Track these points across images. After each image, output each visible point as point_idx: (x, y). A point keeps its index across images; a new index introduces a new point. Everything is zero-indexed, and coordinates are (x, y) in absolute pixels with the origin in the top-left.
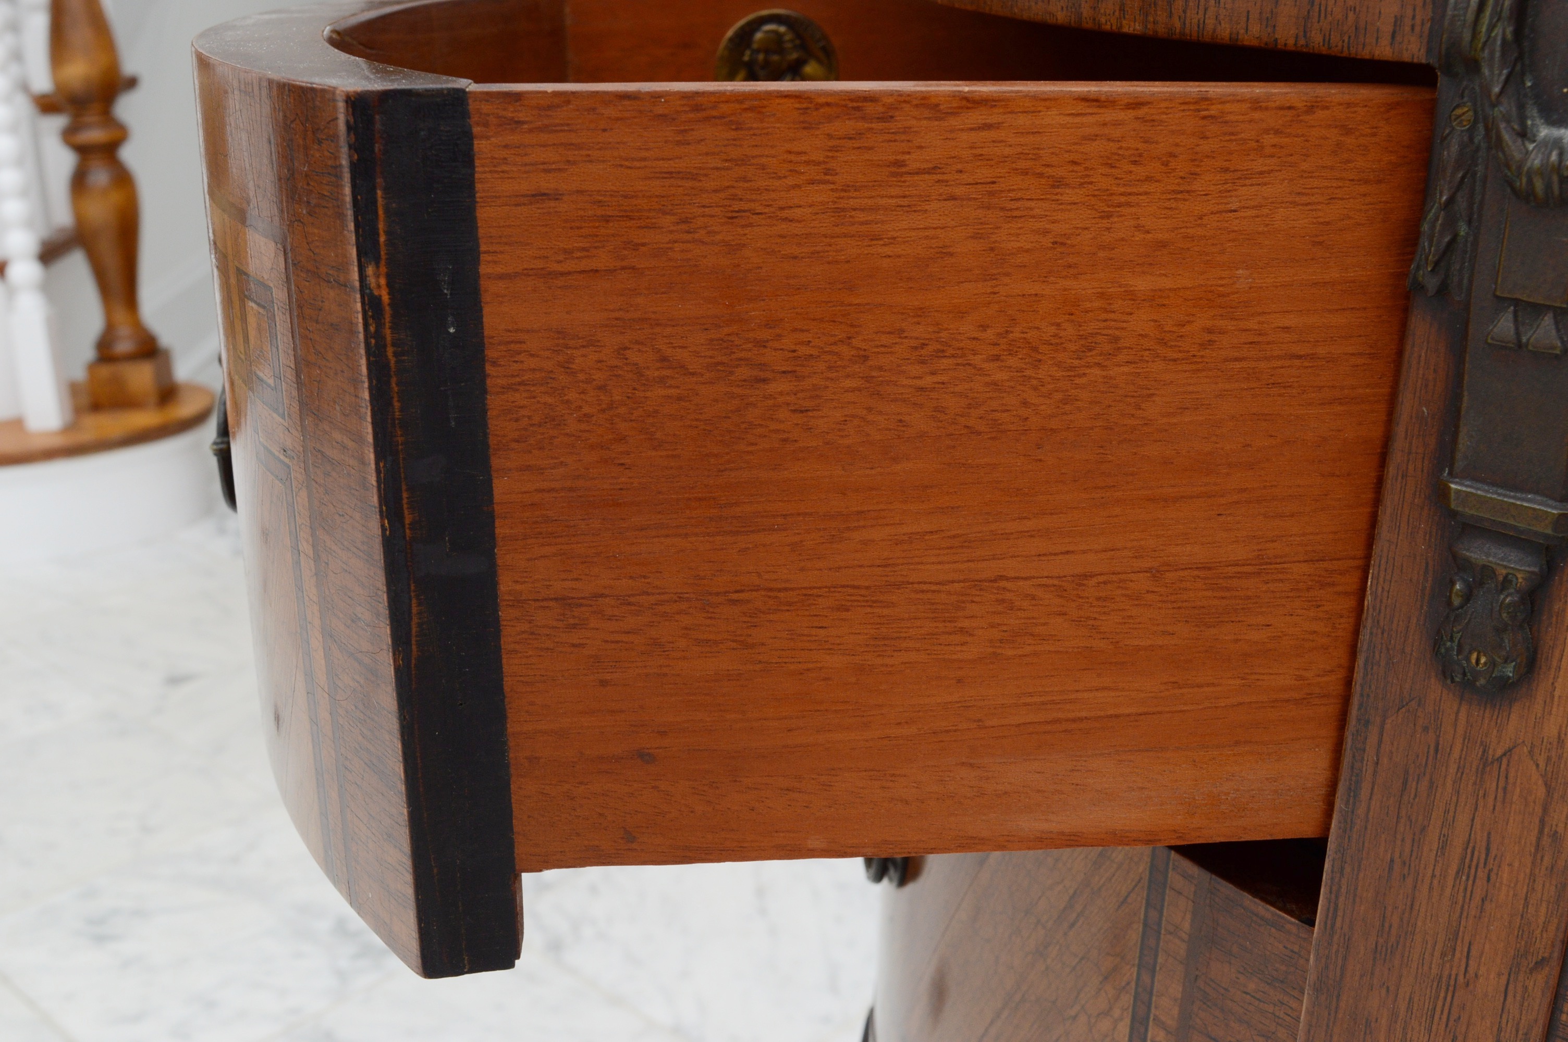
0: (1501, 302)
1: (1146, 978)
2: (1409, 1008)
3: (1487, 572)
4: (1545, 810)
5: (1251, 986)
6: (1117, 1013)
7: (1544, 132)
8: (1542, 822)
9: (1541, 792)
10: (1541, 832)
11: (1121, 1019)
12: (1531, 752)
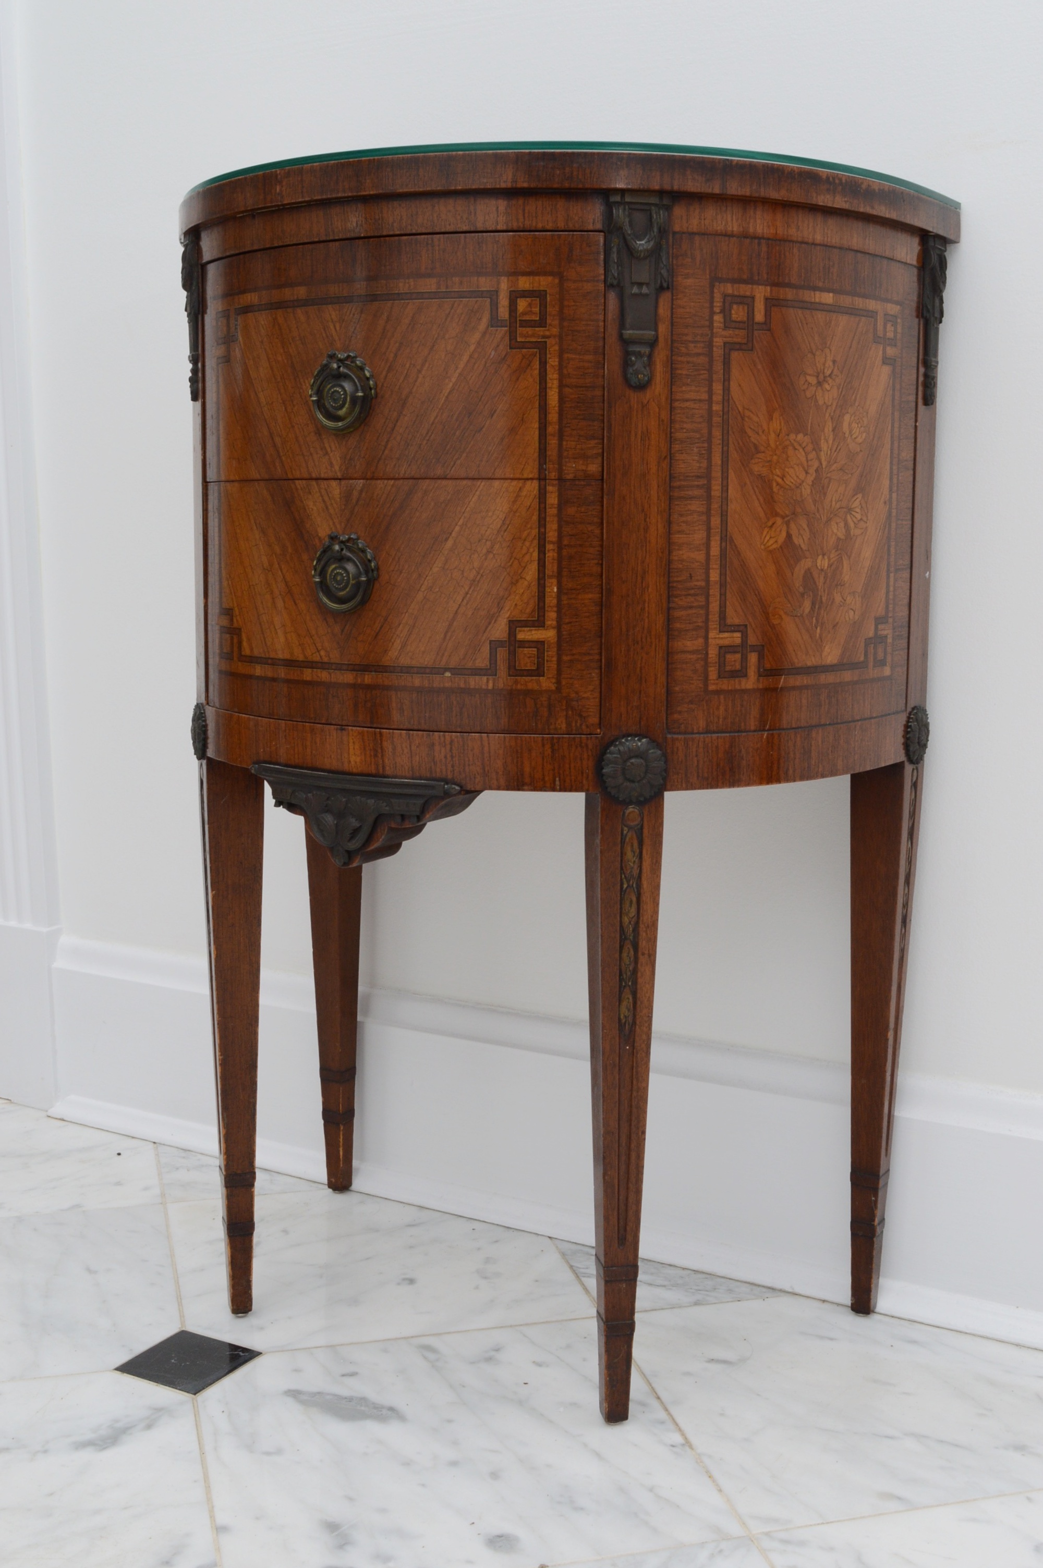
0: (633, 284)
1: (542, 530)
2: (634, 488)
3: (640, 352)
4: (659, 415)
5: (583, 510)
6: (531, 550)
7: (638, 242)
8: (659, 418)
9: (657, 410)
10: (659, 421)
11: (534, 551)
12: (653, 400)
